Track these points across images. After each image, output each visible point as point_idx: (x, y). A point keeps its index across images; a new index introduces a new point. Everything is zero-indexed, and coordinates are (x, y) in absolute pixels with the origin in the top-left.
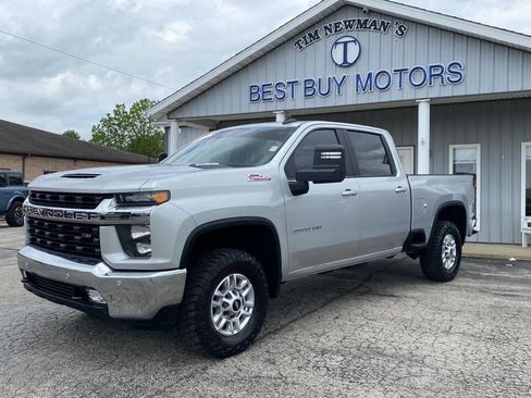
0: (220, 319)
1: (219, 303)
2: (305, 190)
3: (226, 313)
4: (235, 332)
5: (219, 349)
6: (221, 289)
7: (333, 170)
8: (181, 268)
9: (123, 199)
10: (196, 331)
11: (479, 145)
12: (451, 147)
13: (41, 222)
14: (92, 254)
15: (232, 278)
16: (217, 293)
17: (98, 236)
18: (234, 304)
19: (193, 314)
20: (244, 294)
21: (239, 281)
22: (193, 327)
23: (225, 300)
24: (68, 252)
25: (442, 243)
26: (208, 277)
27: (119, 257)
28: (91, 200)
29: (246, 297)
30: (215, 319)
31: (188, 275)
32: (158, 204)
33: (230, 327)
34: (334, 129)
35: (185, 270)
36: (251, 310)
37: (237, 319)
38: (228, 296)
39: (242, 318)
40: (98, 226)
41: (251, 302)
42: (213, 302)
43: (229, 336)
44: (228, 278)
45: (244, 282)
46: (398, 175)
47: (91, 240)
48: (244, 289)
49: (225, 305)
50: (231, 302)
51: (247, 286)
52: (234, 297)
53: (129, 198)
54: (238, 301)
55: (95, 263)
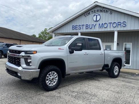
0: (48, 82)
1: (48, 78)
2: (73, 52)
3: (50, 81)
4: (52, 85)
5: (47, 89)
6: (49, 75)
7: (79, 48)
8: (38, 69)
9: (26, 52)
10: (42, 84)
11: (131, 43)
12: (124, 43)
13: (10, 56)
14: (19, 65)
16: (48, 76)
18: (52, 79)
19: (41, 80)
20: (55, 76)
21: (54, 73)
22: (41, 83)
23: (50, 77)
24: (15, 64)
25: (114, 68)
26: (45, 71)
27: (24, 66)
28: (19, 52)
29: (56, 77)
30: (47, 82)
31: (40, 71)
32: (34, 54)
33: (51, 84)
34: (84, 38)
35: (39, 70)
36: (57, 80)
37: (53, 82)
38: (51, 77)
39: (54, 82)
40: (20, 58)
41: (57, 79)
42: (47, 78)
43: (51, 86)
44: (51, 72)
45: (55, 74)
46: (101, 50)
47: (19, 61)
48: (55, 75)
49: (50, 79)
50: (51, 78)
52: (52, 77)
53: (27, 52)
54: (53, 78)
55: (19, 67)
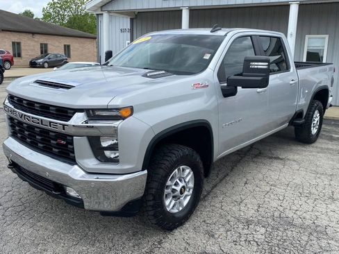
0: (171, 202)
1: (169, 191)
3: (174, 197)
4: (181, 209)
5: (170, 223)
6: (172, 179)
7: (260, 78)
8: (143, 170)
9: (92, 113)
10: (153, 215)
11: (327, 36)
12: (307, 37)
13: (20, 123)
15: (179, 170)
16: (169, 183)
17: (72, 143)
18: (181, 189)
19: (151, 203)
20: (187, 180)
21: (184, 171)
22: (151, 213)
23: (174, 187)
25: (312, 117)
26: (162, 172)
27: (92, 163)
28: (65, 113)
29: (189, 182)
30: (167, 202)
31: (149, 175)
32: (124, 118)
33: (177, 206)
34: (251, 36)
35: (146, 172)
36: (191, 191)
37: (182, 199)
38: (176, 184)
39: (185, 198)
40: (72, 136)
41: (192, 185)
42: (166, 190)
43: (175, 213)
44: (176, 170)
45: (187, 171)
46: (291, 70)
47: (65, 146)
48: (187, 176)
49: (174, 191)
50: (178, 188)
51: (189, 173)
52: (181, 185)
53: (98, 113)
54: (183, 187)
55: (73, 164)
